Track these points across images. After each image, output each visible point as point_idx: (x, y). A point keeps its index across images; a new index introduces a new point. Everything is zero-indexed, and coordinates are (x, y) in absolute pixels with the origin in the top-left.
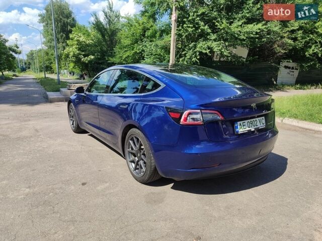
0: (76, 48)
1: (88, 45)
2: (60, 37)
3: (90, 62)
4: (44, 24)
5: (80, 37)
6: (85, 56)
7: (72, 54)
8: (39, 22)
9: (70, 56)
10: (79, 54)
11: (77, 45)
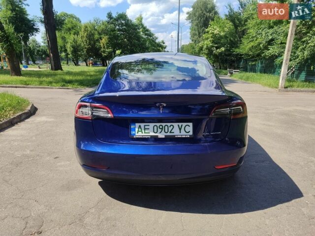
0: (210, 41)
1: (221, 37)
2: (201, 31)
3: (221, 54)
4: (190, 21)
5: (215, 29)
6: (217, 48)
7: (205, 47)
8: (187, 20)
9: (204, 49)
10: (212, 47)
11: (212, 37)
